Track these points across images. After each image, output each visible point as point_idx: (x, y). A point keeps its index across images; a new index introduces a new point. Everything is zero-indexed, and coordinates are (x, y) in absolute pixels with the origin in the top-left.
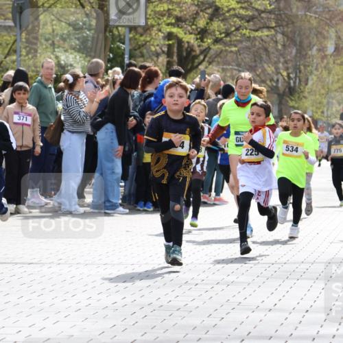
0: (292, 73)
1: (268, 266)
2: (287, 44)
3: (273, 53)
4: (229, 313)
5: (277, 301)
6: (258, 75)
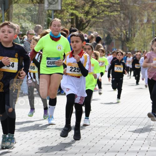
0: (128, 31)
1: (117, 119)
2: (126, 18)
3: (119, 22)
4: (99, 140)
5: (121, 135)
6: (112, 33)
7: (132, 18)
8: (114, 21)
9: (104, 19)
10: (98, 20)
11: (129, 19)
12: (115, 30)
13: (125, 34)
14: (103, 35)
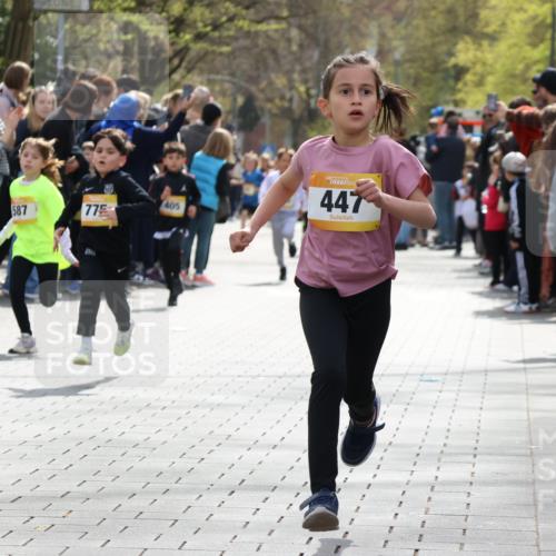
0: (313, 88)
1: (272, 379)
2: (306, 43)
3: (285, 57)
4: (212, 451)
5: (284, 434)
6: (262, 91)
7: (327, 42)
8: (266, 54)
9: (235, 44)
10: (215, 48)
11: (318, 45)
12: (271, 83)
13: (304, 96)
14: (231, 98)
